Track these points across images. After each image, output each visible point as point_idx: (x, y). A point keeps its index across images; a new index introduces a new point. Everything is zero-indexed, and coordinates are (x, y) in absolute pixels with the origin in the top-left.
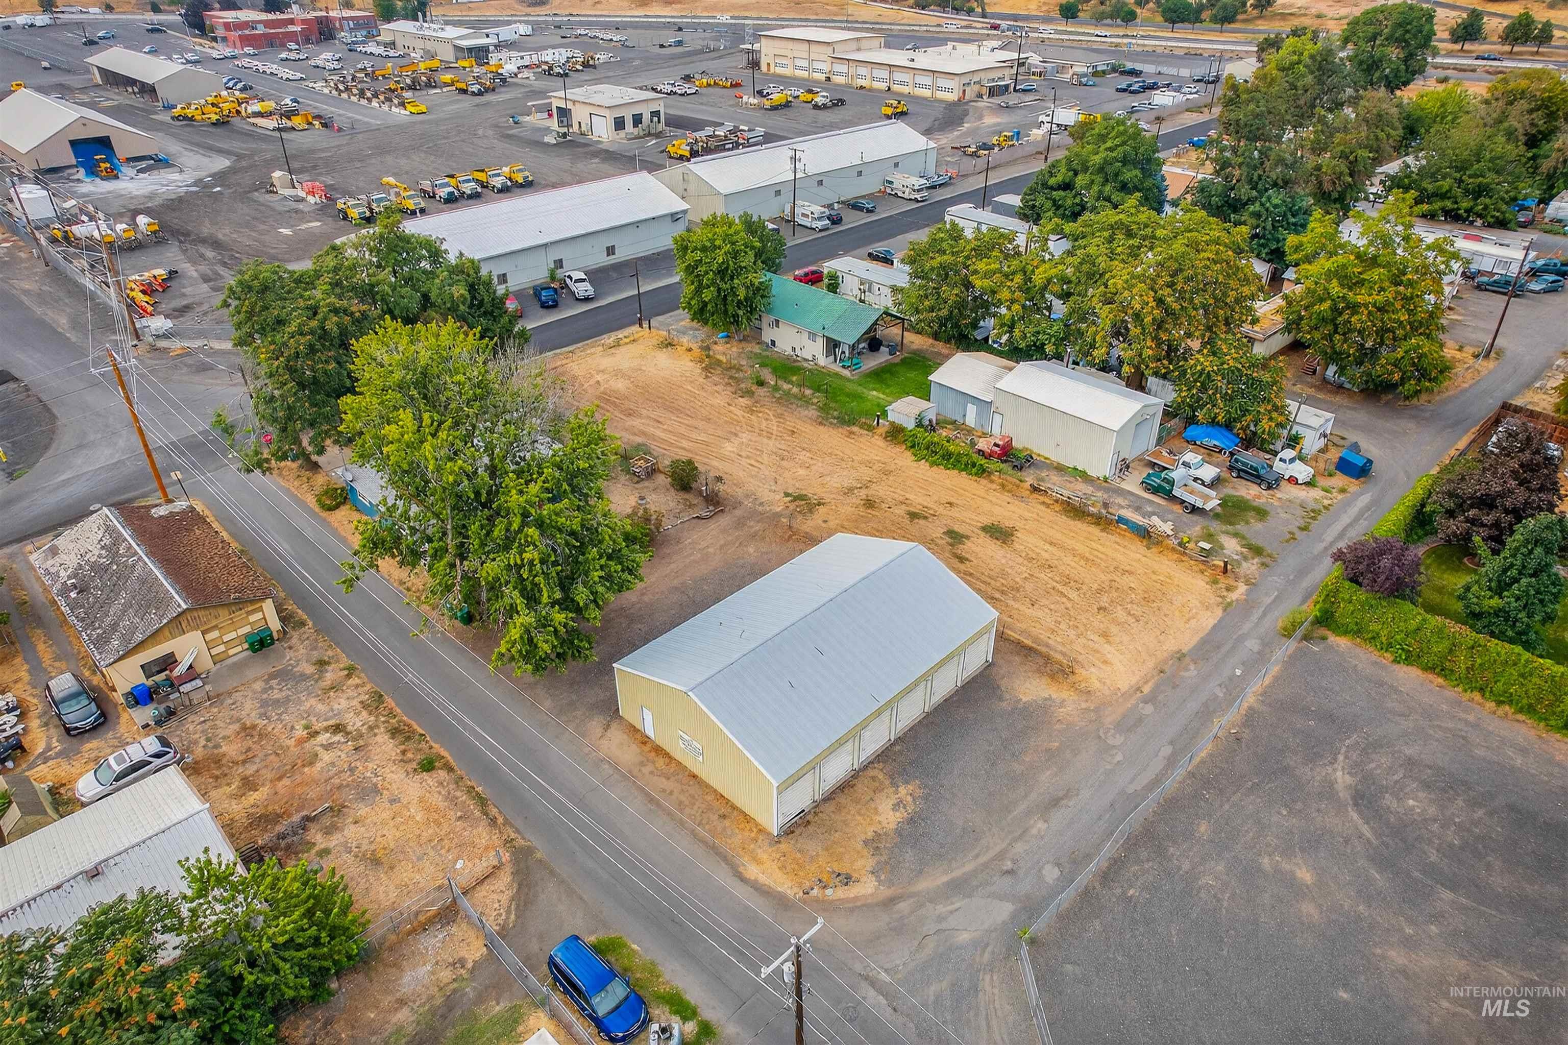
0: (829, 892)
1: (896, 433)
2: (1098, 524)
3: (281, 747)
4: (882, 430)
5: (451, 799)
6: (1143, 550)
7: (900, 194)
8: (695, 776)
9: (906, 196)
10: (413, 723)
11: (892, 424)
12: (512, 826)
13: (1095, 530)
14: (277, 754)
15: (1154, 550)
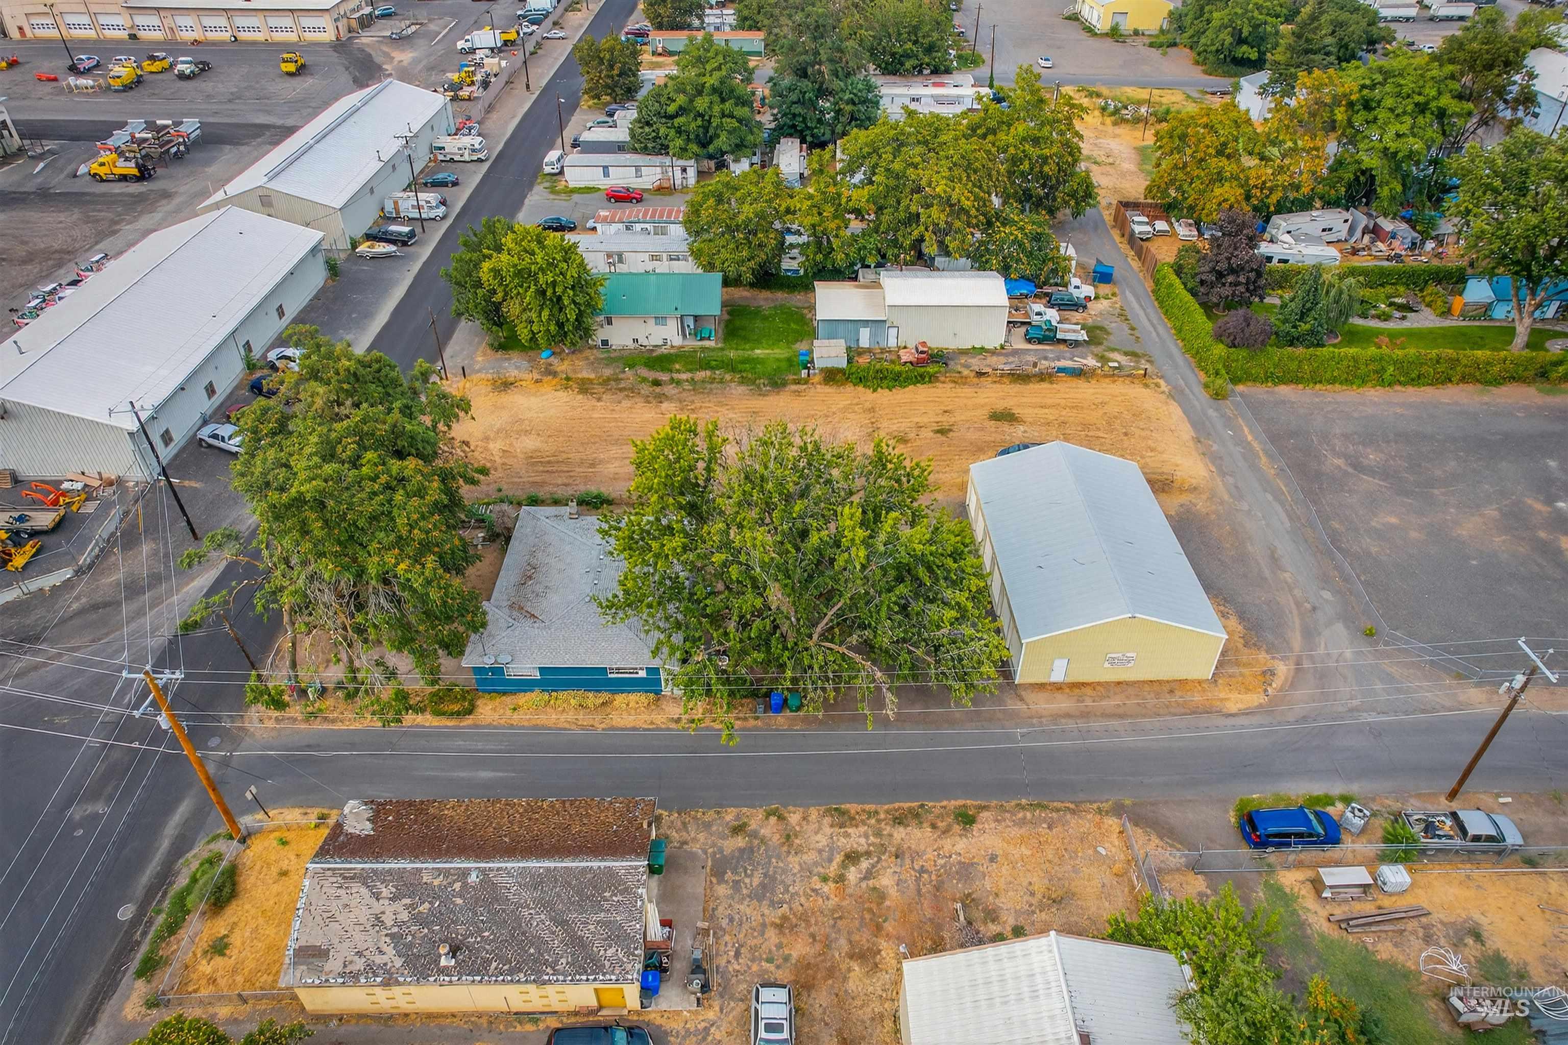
0: (1274, 685)
1: (832, 376)
2: (1042, 380)
3: (833, 911)
4: (817, 379)
5: (1023, 822)
6: (1086, 385)
7: (457, 158)
8: (1119, 683)
9: (467, 158)
10: (897, 805)
11: (822, 370)
12: (1081, 802)
13: (1045, 385)
14: (840, 918)
15: (1094, 382)
